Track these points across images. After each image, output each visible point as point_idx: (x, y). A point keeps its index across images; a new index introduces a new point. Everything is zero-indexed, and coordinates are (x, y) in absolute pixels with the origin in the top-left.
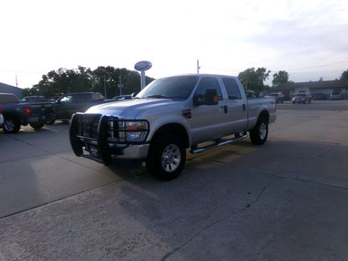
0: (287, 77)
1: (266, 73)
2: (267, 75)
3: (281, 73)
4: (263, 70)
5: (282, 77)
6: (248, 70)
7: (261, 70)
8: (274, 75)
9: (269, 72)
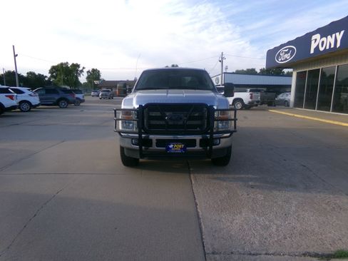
0: (99, 75)
1: (80, 69)
2: (82, 71)
3: (93, 70)
4: (78, 66)
5: (94, 74)
6: (62, 64)
7: (76, 66)
8: (88, 72)
9: (84, 68)
